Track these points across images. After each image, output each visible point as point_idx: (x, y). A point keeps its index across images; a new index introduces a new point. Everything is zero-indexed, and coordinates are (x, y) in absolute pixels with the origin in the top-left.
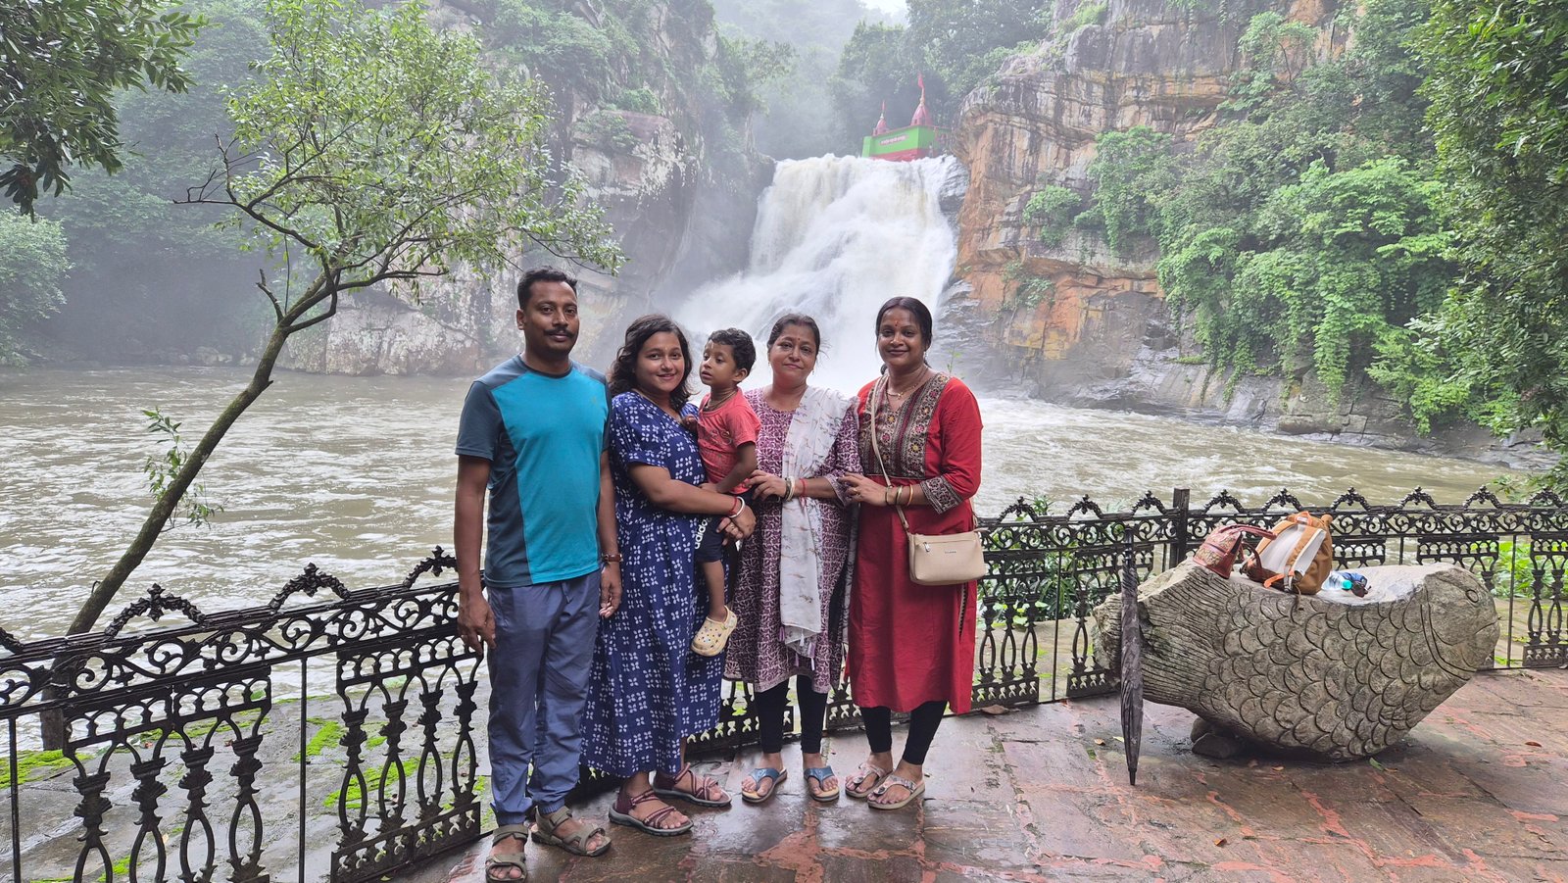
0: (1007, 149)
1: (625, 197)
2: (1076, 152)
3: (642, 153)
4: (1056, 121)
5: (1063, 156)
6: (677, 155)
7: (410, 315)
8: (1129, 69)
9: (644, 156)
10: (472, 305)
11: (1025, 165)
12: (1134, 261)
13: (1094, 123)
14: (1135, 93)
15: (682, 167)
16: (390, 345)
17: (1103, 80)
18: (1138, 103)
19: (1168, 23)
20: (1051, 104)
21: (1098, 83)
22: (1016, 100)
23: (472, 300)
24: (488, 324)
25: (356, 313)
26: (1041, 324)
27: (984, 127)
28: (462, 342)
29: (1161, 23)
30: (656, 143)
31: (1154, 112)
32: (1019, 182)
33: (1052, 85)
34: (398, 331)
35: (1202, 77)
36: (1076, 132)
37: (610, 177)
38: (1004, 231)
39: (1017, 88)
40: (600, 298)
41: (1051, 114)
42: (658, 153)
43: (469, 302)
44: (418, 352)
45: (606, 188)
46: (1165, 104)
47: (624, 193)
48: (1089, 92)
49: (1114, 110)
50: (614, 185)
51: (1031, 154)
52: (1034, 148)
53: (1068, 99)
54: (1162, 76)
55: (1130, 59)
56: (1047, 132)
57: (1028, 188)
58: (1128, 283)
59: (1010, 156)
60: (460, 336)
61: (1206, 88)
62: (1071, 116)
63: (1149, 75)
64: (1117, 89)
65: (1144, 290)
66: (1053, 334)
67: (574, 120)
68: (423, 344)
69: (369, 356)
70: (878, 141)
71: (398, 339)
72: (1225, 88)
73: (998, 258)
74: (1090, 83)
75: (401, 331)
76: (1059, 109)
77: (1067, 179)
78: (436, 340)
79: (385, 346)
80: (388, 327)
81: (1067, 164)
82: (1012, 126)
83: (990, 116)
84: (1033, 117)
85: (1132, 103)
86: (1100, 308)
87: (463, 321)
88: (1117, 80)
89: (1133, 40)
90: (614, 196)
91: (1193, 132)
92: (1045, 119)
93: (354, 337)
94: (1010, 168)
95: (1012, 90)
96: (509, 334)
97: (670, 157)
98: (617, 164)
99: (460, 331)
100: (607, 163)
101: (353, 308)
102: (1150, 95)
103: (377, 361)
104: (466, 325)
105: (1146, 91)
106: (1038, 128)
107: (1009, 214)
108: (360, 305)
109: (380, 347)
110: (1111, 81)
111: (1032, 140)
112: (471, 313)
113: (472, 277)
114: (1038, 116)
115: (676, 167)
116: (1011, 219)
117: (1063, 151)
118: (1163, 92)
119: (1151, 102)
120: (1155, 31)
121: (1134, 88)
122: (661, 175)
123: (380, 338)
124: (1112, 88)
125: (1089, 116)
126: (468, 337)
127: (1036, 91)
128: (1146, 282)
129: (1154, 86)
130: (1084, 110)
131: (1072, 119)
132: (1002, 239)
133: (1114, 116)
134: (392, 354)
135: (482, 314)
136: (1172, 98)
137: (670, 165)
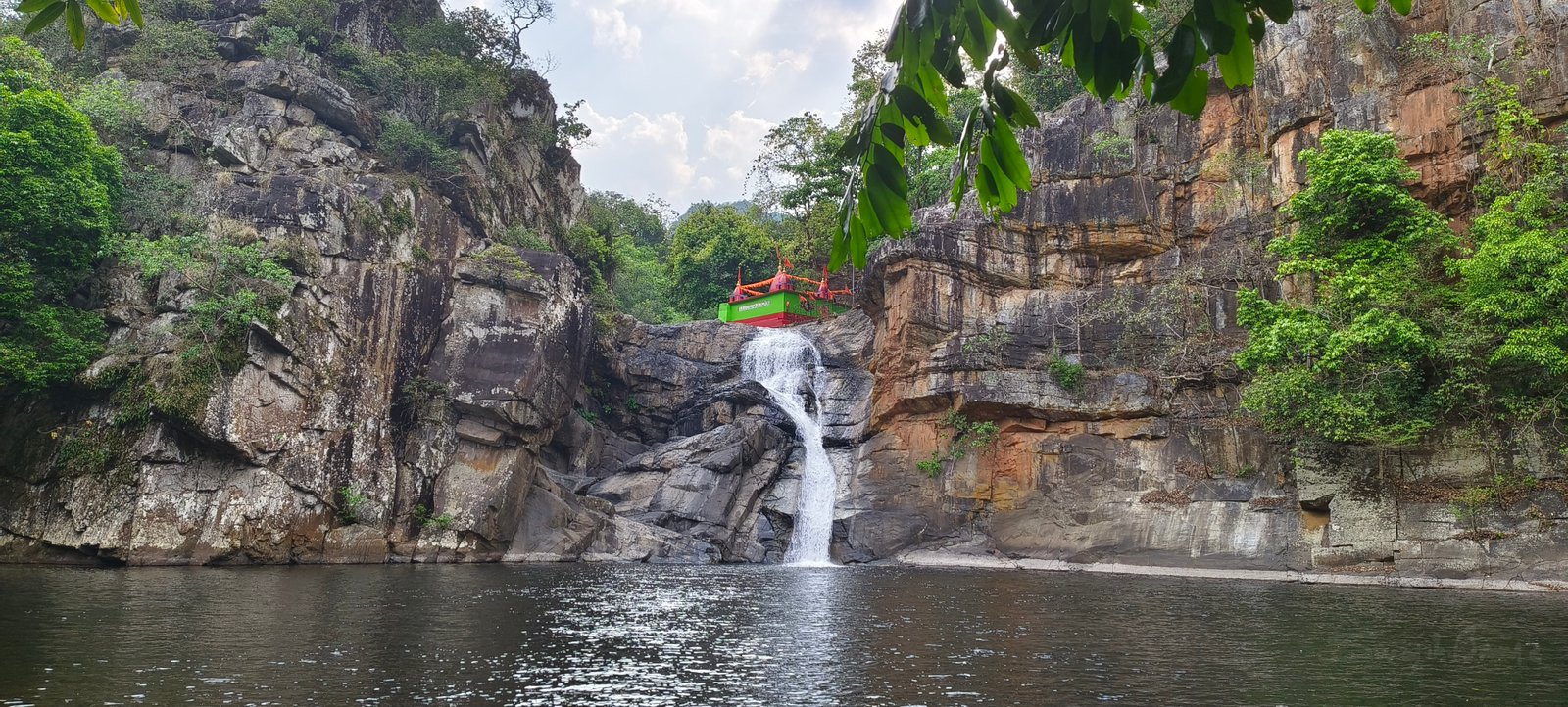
0: (930, 294)
1: (519, 337)
2: (1002, 298)
3: (542, 289)
4: (978, 269)
5: (988, 302)
6: (576, 294)
7: (252, 472)
8: (1049, 219)
9: (543, 293)
10: (329, 460)
11: (950, 311)
12: (1087, 403)
13: (1018, 270)
14: (1057, 241)
15: (579, 306)
16: (221, 511)
17: (1024, 229)
18: (1060, 251)
19: (1082, 178)
20: (973, 251)
21: (1019, 232)
22: (937, 247)
23: (330, 454)
24: (346, 484)
25: (180, 469)
26: (988, 474)
27: (905, 273)
28: (312, 507)
29: (1076, 178)
30: (556, 279)
31: (1077, 261)
32: (945, 328)
33: (973, 233)
34: (234, 493)
35: (1125, 226)
36: (1001, 278)
37: (501, 316)
38: (933, 377)
39: (937, 234)
40: (483, 455)
41: (973, 260)
42: (558, 290)
43: (325, 457)
44: (258, 519)
45: (495, 328)
46: (1086, 252)
47: (518, 332)
48: (1010, 241)
49: (1036, 259)
50: (506, 324)
51: (956, 300)
52: (958, 296)
53: (990, 247)
54: (1084, 226)
55: (1048, 209)
56: (970, 279)
57: (955, 333)
58: (1080, 425)
59: (933, 301)
60: (310, 500)
61: (1130, 237)
62: (994, 263)
63: (1071, 224)
64: (1037, 239)
65: (1101, 432)
66: (1002, 482)
67: (457, 255)
68: (266, 509)
69: (191, 525)
70: (735, 308)
71: (233, 502)
72: (1149, 237)
73: (926, 407)
74: (1010, 231)
75: (237, 492)
76: (981, 256)
77: (997, 323)
78: (281, 503)
79: (214, 512)
80: (219, 488)
81: (993, 309)
82: (933, 272)
83: (910, 262)
84: (955, 264)
85: (1054, 252)
86: (1056, 451)
87: (318, 481)
88: (1038, 230)
89: (1049, 192)
90: (505, 336)
91: (1121, 278)
92: (967, 266)
93: (173, 501)
94: (935, 314)
95: (932, 237)
96: (369, 498)
97: (569, 298)
98: (510, 302)
99: (311, 492)
100: (497, 299)
101: (178, 463)
102: (1072, 243)
103: (199, 533)
104: (320, 485)
105: (1067, 239)
106: (961, 274)
107: (936, 359)
108: (187, 459)
109: (205, 513)
110: (1031, 230)
111: (954, 285)
112: (327, 470)
113: (332, 424)
114: (960, 263)
115: (574, 308)
116: (940, 364)
117: (987, 297)
118: (1087, 240)
119: (1074, 250)
120: (1071, 185)
121: (1055, 237)
122: (559, 313)
123: (208, 502)
124: (1031, 235)
125: (1012, 263)
126: (320, 501)
127: (957, 239)
128: (1102, 423)
129: (1076, 235)
130: (1007, 258)
131: (995, 264)
132: (933, 385)
133: (1036, 264)
134: (223, 521)
135: (340, 472)
136: (1096, 246)
137: (569, 304)
